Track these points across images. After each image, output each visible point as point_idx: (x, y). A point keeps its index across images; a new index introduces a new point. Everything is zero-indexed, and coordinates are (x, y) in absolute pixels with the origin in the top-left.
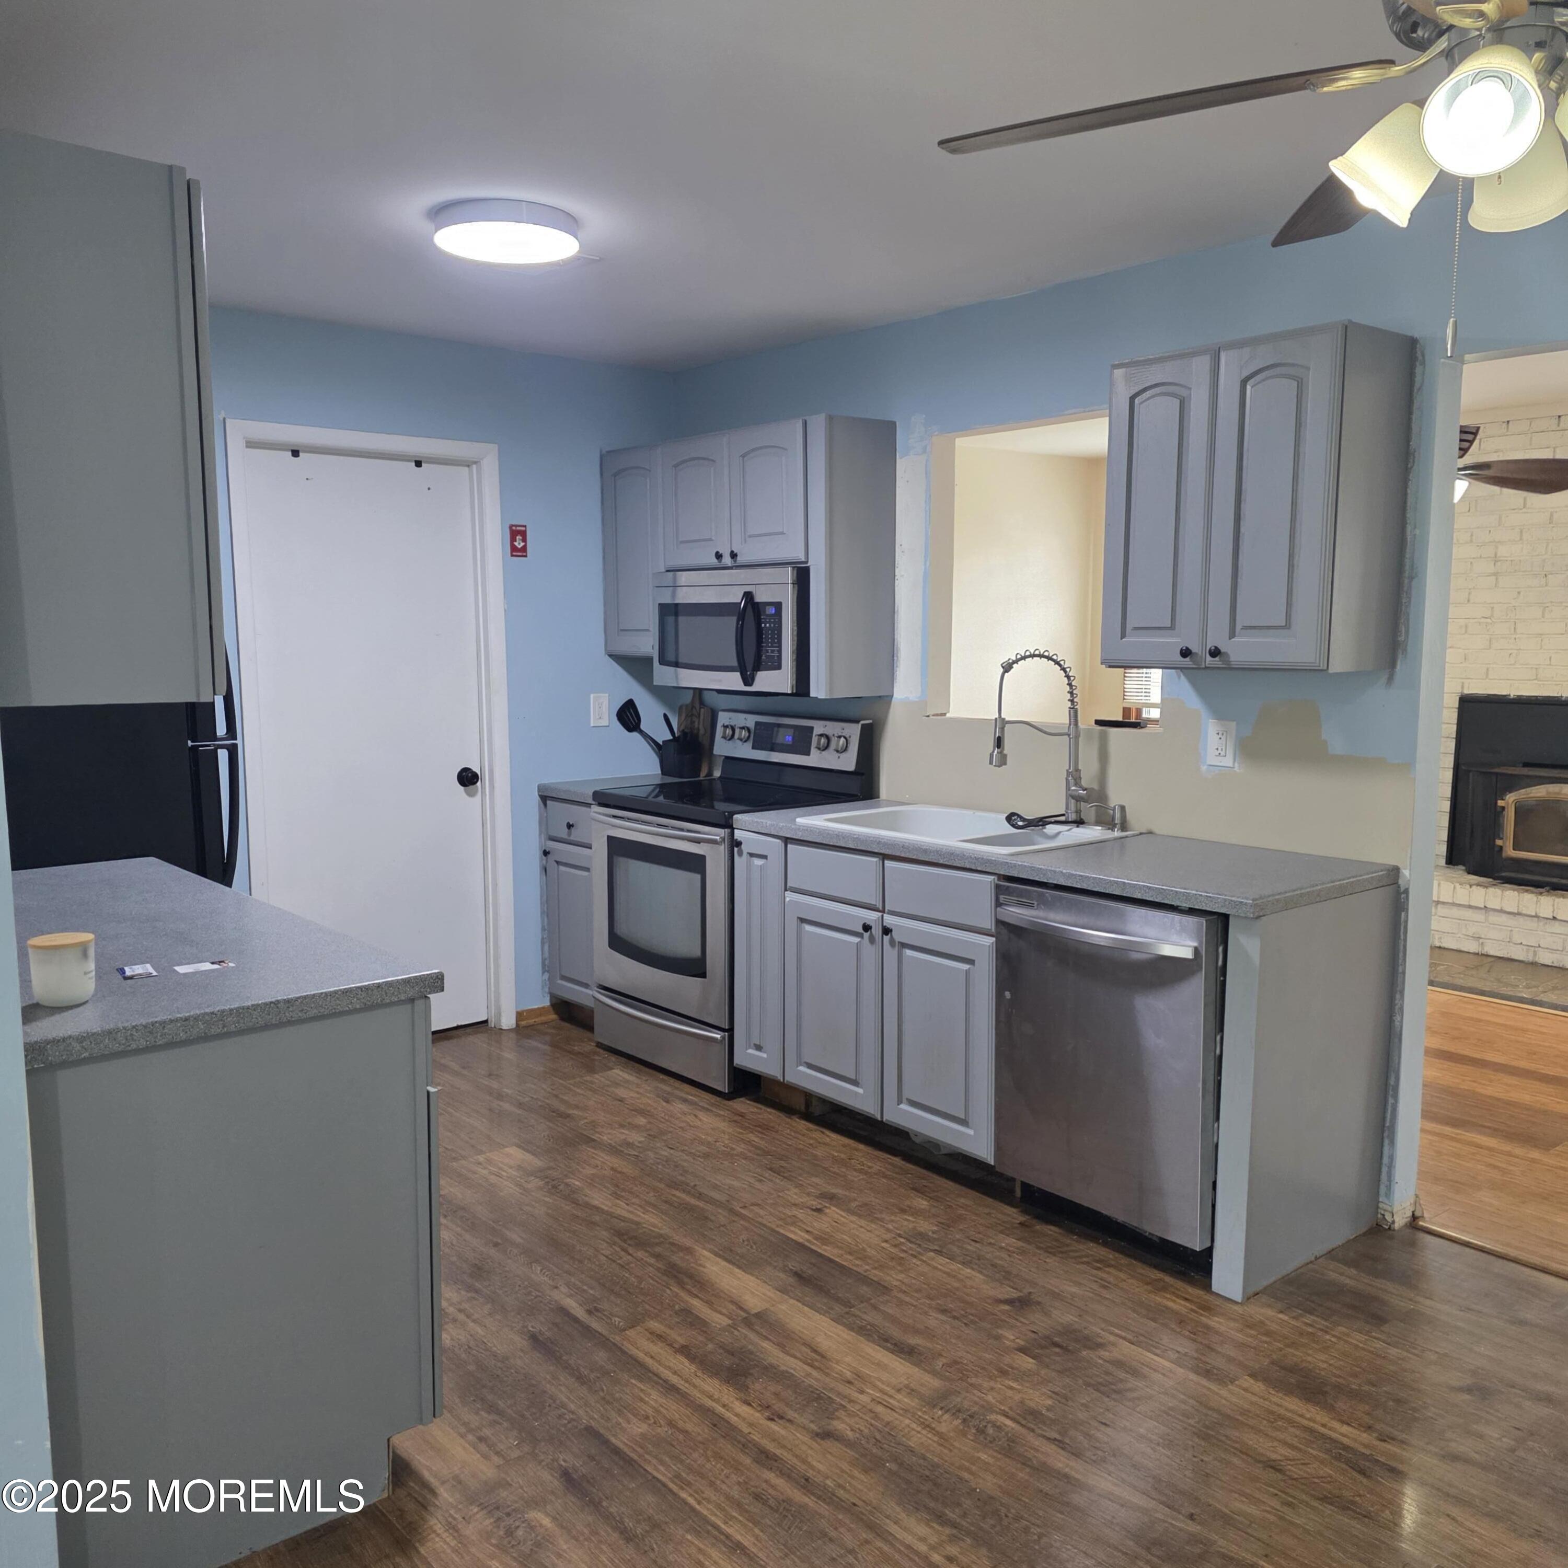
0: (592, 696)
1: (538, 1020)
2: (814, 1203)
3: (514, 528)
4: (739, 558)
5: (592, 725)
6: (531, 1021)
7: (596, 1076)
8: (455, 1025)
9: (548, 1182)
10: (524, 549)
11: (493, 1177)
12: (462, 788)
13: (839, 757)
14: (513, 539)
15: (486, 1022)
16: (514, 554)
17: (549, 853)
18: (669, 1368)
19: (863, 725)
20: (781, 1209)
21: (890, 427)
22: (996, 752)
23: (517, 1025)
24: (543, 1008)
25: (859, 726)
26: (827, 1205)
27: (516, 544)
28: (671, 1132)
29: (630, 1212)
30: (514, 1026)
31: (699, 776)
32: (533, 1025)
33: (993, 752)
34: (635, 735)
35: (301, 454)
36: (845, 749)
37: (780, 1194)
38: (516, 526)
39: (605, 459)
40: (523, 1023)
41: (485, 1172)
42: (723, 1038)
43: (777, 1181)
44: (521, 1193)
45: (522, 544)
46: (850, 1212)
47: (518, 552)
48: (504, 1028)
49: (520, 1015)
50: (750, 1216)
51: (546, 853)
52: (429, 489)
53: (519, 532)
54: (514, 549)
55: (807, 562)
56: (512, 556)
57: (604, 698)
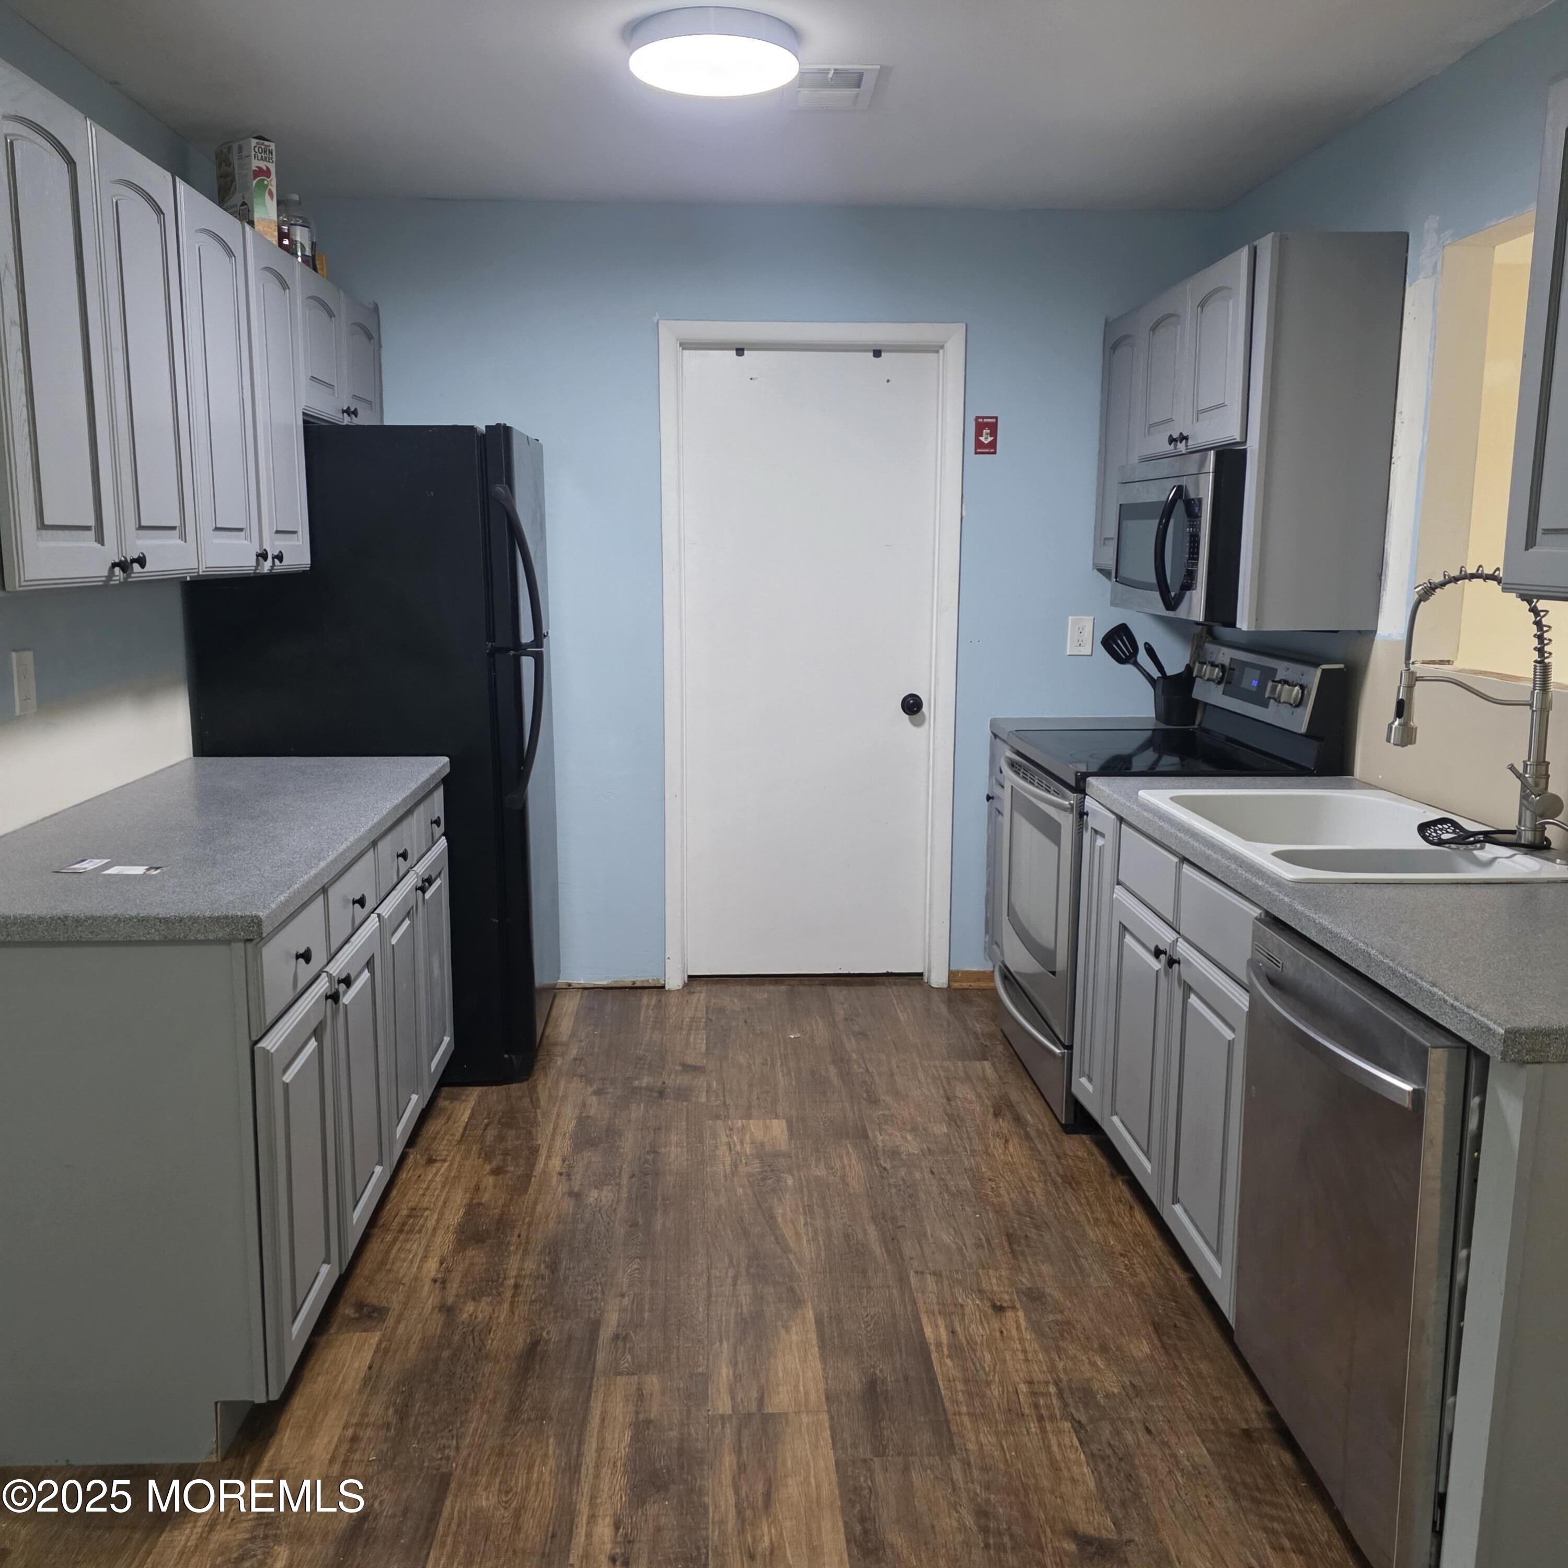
0: (1070, 618)
1: (975, 985)
2: (1006, 1297)
3: (980, 420)
4: (1190, 442)
5: (1068, 653)
6: (965, 985)
7: (960, 1064)
8: (885, 971)
9: (766, 1171)
10: (993, 445)
11: (725, 1148)
12: (907, 716)
13: (1293, 713)
14: (979, 433)
15: (921, 974)
16: (978, 450)
17: (992, 798)
18: (602, 1440)
19: (1323, 670)
20: (959, 1291)
21: (1403, 240)
22: (1397, 723)
23: (949, 986)
24: (984, 972)
25: (1319, 672)
26: (1018, 1306)
27: (982, 439)
28: (955, 1153)
29: (797, 1234)
30: (945, 986)
31: (1194, 724)
32: (967, 989)
33: (1393, 723)
34: (1129, 668)
35: (746, 352)
36: (1300, 703)
37: (980, 1271)
38: (983, 418)
39: (1109, 326)
40: (956, 985)
41: (724, 1139)
42: (1063, 1054)
43: (998, 1253)
44: (725, 1176)
45: (990, 439)
46: (1036, 1327)
47: (982, 448)
48: (934, 985)
49: (952, 975)
50: (913, 1286)
51: (989, 798)
52: (888, 381)
53: (987, 425)
54: (979, 445)
55: (1245, 442)
56: (976, 453)
57: (1087, 623)
